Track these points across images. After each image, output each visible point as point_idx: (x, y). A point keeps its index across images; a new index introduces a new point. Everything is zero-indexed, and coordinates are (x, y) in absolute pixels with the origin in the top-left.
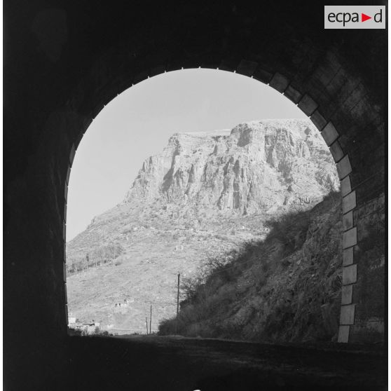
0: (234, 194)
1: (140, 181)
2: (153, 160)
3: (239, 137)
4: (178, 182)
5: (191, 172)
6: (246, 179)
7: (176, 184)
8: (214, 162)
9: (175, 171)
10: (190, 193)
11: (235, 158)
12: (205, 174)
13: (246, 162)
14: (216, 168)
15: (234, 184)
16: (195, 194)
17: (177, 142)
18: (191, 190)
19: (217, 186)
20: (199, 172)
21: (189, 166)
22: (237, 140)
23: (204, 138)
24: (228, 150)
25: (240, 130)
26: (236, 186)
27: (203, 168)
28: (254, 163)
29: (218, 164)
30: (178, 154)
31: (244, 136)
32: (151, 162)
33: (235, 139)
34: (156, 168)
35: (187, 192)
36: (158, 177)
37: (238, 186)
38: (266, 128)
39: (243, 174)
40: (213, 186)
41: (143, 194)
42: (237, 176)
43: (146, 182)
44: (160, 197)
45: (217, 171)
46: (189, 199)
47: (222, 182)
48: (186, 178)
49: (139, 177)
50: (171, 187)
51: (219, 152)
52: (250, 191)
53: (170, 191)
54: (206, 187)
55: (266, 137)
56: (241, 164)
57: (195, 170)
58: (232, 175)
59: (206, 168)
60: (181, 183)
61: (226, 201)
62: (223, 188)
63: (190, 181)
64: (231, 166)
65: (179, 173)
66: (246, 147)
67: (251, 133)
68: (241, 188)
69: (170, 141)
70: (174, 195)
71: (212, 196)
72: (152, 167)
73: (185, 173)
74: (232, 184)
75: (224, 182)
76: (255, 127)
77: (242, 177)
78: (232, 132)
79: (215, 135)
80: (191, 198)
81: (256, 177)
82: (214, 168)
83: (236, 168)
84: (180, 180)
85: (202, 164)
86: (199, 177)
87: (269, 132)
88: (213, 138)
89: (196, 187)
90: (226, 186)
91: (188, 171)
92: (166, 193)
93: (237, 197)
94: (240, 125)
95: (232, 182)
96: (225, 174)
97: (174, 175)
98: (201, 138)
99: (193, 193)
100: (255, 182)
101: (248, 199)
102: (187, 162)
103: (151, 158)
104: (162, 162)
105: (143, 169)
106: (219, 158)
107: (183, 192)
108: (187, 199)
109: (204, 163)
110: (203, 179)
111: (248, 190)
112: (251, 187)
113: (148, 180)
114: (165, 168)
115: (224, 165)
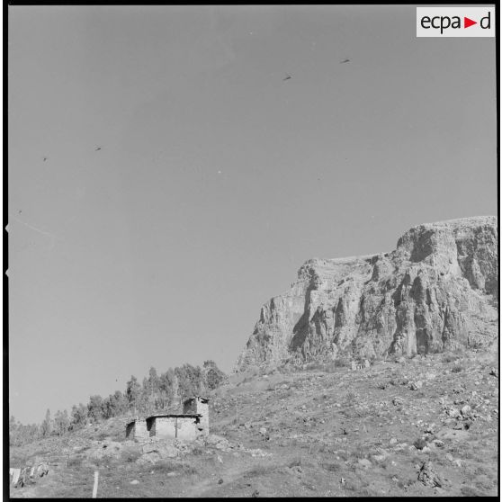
0: (418, 334)
1: (258, 338)
2: (275, 302)
3: (412, 248)
4: (318, 328)
5: (339, 310)
6: (436, 306)
7: (315, 332)
8: (376, 289)
9: (312, 312)
10: (340, 341)
11: (413, 276)
12: (362, 310)
13: (432, 278)
14: (380, 298)
15: (416, 318)
16: (348, 343)
17: (312, 271)
18: (342, 337)
19: (385, 325)
20: (352, 309)
21: (334, 303)
22: (409, 254)
23: (354, 263)
24: (397, 269)
25: (413, 238)
26: (419, 320)
27: (357, 301)
28: (446, 277)
29: (383, 292)
30: (315, 288)
31: (422, 245)
32: (273, 306)
33: (406, 252)
34: (281, 314)
35: (335, 341)
36: (286, 328)
37: (424, 319)
38: (456, 231)
39: (429, 297)
40: (378, 326)
41: (264, 356)
42: (419, 303)
43: (267, 338)
44: (289, 357)
45: (383, 302)
46: (340, 350)
47: (393, 318)
48: (331, 321)
49: (256, 332)
50: (307, 339)
51: (381, 276)
52: (446, 323)
53: (307, 344)
54: (366, 331)
55: (458, 243)
56: (425, 283)
57: (345, 306)
58: (410, 305)
59: (362, 302)
60: (323, 330)
61: (403, 346)
62: (396, 327)
63: (339, 324)
64: (406, 289)
65: (320, 315)
66: (427, 258)
67: (433, 237)
68: (429, 321)
69: (300, 273)
70: (314, 350)
71: (378, 342)
72: (274, 313)
73: (330, 313)
74: (412, 318)
75: (397, 317)
76: (439, 228)
77: (429, 303)
78: (400, 243)
79: (371, 256)
80: (343, 348)
81: (454, 300)
82: (376, 299)
83: (417, 291)
84: (322, 325)
85: (355, 296)
86: (353, 317)
87: (461, 235)
88: (368, 260)
89: (349, 331)
90: (401, 323)
91: (333, 310)
92: (300, 349)
93: (423, 337)
94: (412, 230)
95: (411, 314)
96: (397, 304)
97: (310, 319)
98: (349, 264)
99: (345, 341)
100: (453, 308)
101: (444, 339)
102: (331, 298)
103: (272, 301)
104: (290, 304)
105: (262, 320)
106: (383, 283)
107: (328, 344)
108: (336, 350)
109: (359, 295)
110: (360, 320)
111: (442, 324)
112: (447, 317)
113: (271, 334)
114: (295, 314)
115: (393, 291)
